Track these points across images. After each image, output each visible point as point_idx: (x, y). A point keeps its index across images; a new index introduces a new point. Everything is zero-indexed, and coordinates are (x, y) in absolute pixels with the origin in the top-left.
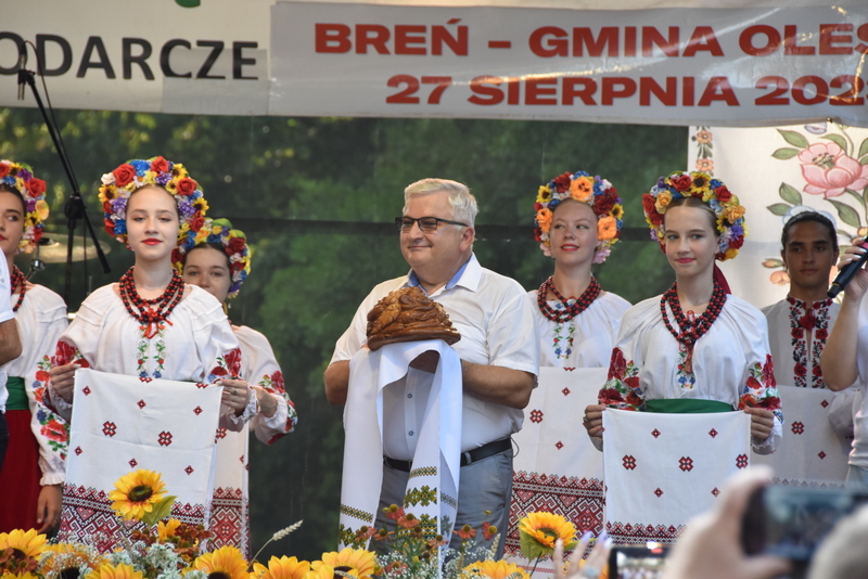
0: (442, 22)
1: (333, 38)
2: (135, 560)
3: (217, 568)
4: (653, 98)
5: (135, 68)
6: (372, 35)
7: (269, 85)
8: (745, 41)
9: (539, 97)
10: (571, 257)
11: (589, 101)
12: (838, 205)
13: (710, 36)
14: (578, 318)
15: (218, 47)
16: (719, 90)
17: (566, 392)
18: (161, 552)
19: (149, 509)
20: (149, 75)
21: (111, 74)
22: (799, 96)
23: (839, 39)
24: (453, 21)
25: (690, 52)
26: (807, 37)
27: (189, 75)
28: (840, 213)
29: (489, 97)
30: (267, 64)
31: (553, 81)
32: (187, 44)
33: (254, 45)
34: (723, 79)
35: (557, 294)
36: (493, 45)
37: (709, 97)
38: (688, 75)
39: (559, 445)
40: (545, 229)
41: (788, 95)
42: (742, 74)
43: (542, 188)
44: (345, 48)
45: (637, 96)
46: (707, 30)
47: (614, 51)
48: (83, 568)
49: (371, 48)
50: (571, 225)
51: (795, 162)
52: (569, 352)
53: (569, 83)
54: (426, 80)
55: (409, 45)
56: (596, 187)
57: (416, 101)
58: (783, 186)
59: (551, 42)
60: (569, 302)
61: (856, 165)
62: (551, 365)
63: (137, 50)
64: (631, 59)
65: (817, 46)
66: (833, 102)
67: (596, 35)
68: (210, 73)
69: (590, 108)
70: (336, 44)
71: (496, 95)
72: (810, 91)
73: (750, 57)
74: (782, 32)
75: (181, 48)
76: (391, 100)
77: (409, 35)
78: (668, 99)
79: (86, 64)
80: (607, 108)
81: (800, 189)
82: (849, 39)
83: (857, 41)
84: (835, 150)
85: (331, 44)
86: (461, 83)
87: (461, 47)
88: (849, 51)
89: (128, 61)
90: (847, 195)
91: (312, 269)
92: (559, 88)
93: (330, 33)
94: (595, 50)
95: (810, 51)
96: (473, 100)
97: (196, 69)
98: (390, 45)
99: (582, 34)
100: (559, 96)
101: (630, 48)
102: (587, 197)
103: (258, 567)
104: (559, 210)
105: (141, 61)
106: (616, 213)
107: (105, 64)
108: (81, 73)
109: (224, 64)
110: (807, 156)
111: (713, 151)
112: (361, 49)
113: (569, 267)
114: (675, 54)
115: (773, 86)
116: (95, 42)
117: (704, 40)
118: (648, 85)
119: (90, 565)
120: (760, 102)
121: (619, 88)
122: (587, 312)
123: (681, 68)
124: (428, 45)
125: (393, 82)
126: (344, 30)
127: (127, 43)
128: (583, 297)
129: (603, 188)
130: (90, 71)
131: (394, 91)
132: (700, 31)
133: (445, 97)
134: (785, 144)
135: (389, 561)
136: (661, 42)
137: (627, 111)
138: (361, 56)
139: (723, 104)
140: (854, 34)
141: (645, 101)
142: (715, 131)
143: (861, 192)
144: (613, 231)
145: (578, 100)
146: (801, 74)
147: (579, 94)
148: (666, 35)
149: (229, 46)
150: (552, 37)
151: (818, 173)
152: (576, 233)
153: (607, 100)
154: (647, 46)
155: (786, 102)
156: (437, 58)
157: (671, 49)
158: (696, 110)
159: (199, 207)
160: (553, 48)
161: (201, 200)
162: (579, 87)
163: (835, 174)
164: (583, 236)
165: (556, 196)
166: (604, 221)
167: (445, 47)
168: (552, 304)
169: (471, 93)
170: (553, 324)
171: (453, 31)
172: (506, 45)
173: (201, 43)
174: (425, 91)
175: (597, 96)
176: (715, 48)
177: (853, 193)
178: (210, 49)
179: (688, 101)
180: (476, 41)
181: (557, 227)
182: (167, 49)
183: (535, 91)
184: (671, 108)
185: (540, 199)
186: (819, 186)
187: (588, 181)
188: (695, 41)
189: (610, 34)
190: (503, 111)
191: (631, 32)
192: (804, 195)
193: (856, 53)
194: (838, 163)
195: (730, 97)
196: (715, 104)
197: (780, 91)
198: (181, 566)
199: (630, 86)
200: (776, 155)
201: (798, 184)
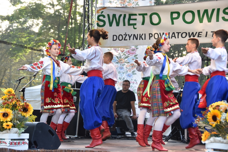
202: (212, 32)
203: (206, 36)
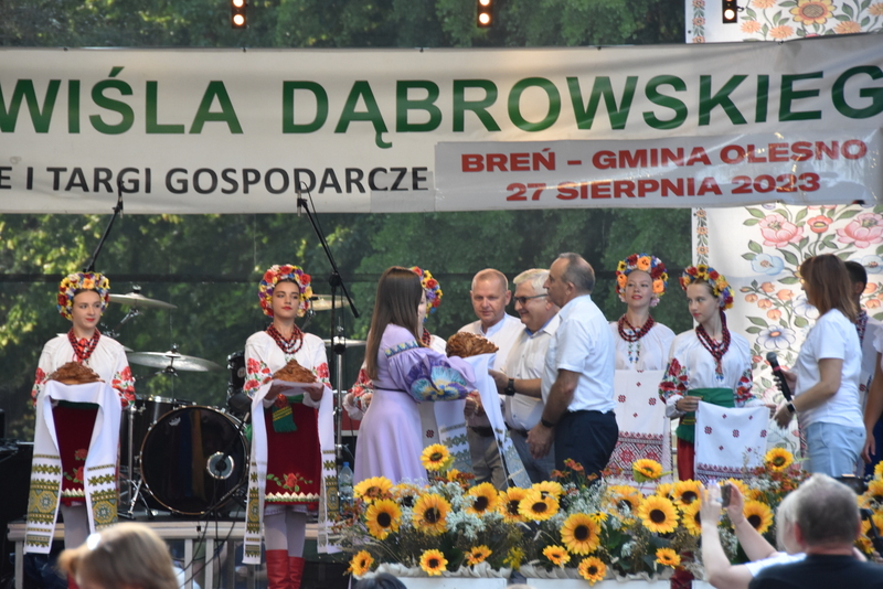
0: (539, 150)
1: (473, 163)
2: (440, 491)
3: (481, 494)
4: (670, 191)
5: (354, 186)
6: (497, 160)
7: (434, 193)
8: (724, 155)
9: (600, 193)
10: (637, 303)
11: (630, 195)
12: (784, 252)
13: (703, 153)
14: (642, 340)
15: (403, 171)
16: (709, 185)
17: (639, 384)
18: (453, 488)
19: (442, 465)
20: (362, 189)
21: (339, 190)
22: (758, 187)
23: (780, 152)
24: (545, 150)
25: (691, 163)
26: (760, 151)
27: (386, 189)
28: (786, 257)
29: (569, 195)
30: (433, 180)
31: (608, 184)
32: (385, 171)
33: (425, 169)
34: (712, 178)
35: (629, 325)
36: (570, 163)
37: (704, 190)
38: (690, 177)
39: (635, 415)
40: (622, 286)
41: (752, 187)
42: (722, 175)
43: (621, 263)
44: (480, 168)
45: (659, 191)
46: (701, 149)
47: (644, 164)
48: (415, 496)
49: (496, 168)
50: (638, 284)
51: (757, 227)
52: (637, 359)
53: (617, 184)
54: (530, 186)
55: (519, 165)
56: (652, 263)
57: (525, 199)
58: (751, 242)
59: (605, 160)
60: (637, 330)
61: (794, 228)
62: (627, 368)
63: (354, 175)
64: (655, 169)
65: (767, 156)
66: (778, 191)
67: (633, 155)
68: (399, 187)
69: (631, 199)
70: (475, 166)
71: (573, 193)
72: (765, 184)
73: (726, 165)
74: (746, 149)
75: (382, 173)
76: (509, 199)
77: (519, 159)
78: (679, 192)
79: (324, 185)
80: (642, 199)
81: (761, 244)
82: (786, 152)
83: (791, 153)
84: (780, 218)
85: (471, 166)
86: (552, 187)
87: (551, 165)
88: (787, 159)
89: (349, 181)
90: (790, 246)
91: (389, 256)
92: (612, 187)
93: (471, 160)
94: (633, 164)
95: (763, 160)
96: (560, 197)
97: (390, 185)
98: (508, 165)
99: (624, 154)
100: (612, 193)
101: (654, 162)
102: (647, 268)
103: (501, 493)
104: (630, 275)
105: (357, 182)
106: (663, 278)
107: (336, 185)
108: (321, 191)
109: (407, 181)
110: (764, 223)
111: (707, 222)
112: (490, 169)
113: (636, 309)
114: (682, 164)
115: (742, 182)
116: (329, 171)
117: (699, 155)
118: (666, 184)
119: (418, 494)
120: (735, 191)
121: (648, 186)
122: (647, 336)
123: (686, 173)
124: (531, 165)
125: (510, 188)
126: (479, 158)
127: (348, 171)
128: (644, 327)
129: (656, 263)
130: (326, 189)
131: (511, 193)
132: (696, 150)
133: (542, 196)
134: (751, 217)
135: (569, 488)
136: (673, 158)
137: (654, 200)
138: (491, 173)
139: (713, 193)
140: (789, 149)
141: (665, 194)
142: (708, 210)
143: (798, 244)
144: (662, 288)
145: (623, 195)
146: (759, 174)
147: (624, 191)
148: (676, 153)
149: (410, 170)
150: (606, 157)
151: (771, 233)
152: (641, 289)
153: (642, 193)
154: (664, 161)
155: (750, 191)
156: (536, 172)
157: (679, 162)
158: (696, 198)
159: (437, 294)
160: (607, 163)
161: (439, 291)
162: (624, 187)
163: (781, 233)
164: (645, 291)
165: (629, 267)
166: (657, 282)
167: (541, 165)
168: (627, 331)
169: (558, 193)
170: (627, 343)
171: (546, 156)
172: (579, 163)
173: (392, 169)
174: (530, 192)
175: (635, 192)
176: (706, 160)
177: (793, 244)
178: (399, 173)
179: (691, 192)
180: (560, 162)
181: (630, 285)
182: (372, 174)
183: (597, 191)
184: (681, 198)
185: (619, 269)
186: (772, 241)
187: (648, 259)
188: (693, 157)
189: (641, 154)
190: (578, 203)
191: (654, 152)
192: (763, 247)
193: (791, 161)
194: (784, 226)
195: (716, 190)
196: (707, 194)
197: (746, 185)
198: (462, 494)
199: (655, 185)
200: (745, 223)
201: (759, 240)
202: (49, 169)
203: (30, 186)
